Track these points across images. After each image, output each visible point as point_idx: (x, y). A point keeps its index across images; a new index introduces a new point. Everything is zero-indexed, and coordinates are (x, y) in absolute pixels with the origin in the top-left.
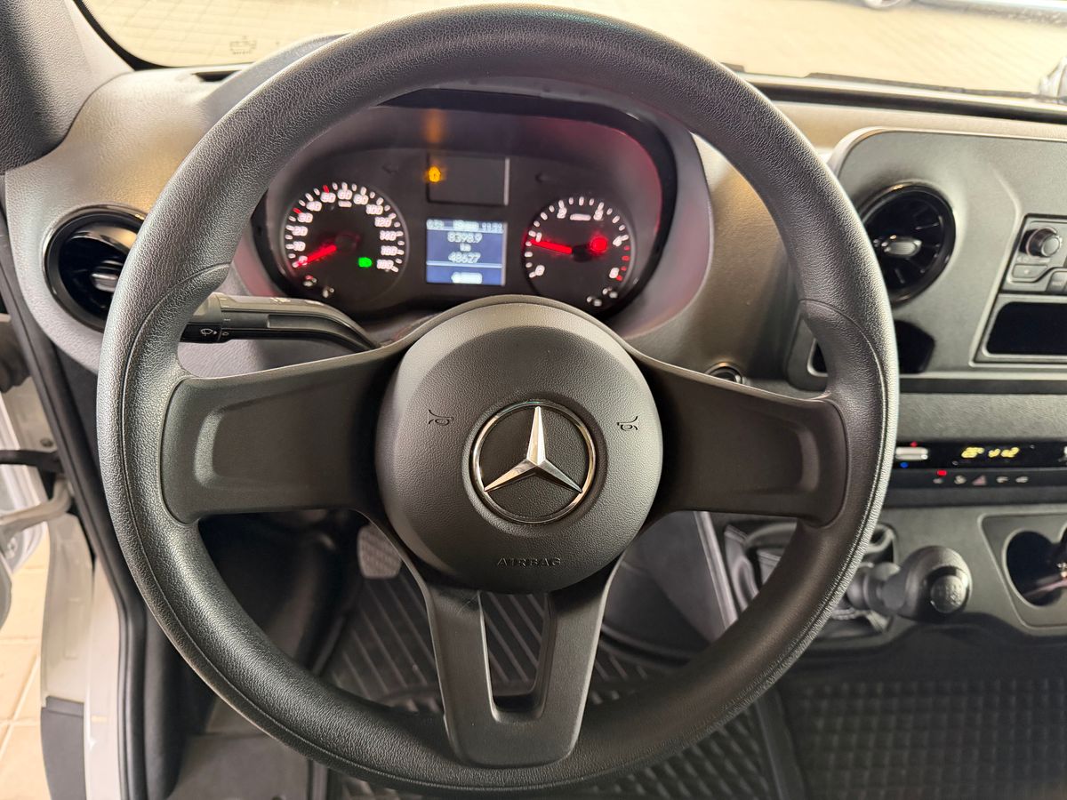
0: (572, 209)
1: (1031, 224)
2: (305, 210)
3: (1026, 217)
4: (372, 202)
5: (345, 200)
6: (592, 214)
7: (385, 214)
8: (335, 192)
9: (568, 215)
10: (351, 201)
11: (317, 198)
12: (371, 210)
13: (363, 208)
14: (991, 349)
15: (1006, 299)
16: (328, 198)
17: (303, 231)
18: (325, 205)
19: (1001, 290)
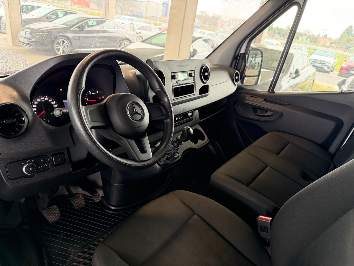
0: (92, 92)
1: (173, 74)
2: (34, 104)
3: (172, 73)
4: (49, 99)
5: (43, 100)
6: (96, 92)
7: (53, 101)
8: (40, 98)
9: (91, 93)
10: (44, 99)
11: (36, 101)
12: (50, 101)
13: (47, 101)
14: (175, 97)
15: (174, 87)
16: (39, 100)
17: (35, 109)
18: (39, 102)
19: (172, 86)
